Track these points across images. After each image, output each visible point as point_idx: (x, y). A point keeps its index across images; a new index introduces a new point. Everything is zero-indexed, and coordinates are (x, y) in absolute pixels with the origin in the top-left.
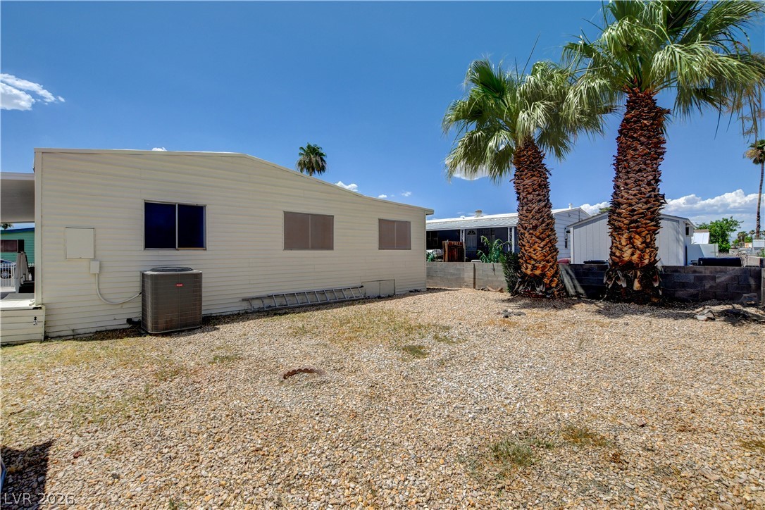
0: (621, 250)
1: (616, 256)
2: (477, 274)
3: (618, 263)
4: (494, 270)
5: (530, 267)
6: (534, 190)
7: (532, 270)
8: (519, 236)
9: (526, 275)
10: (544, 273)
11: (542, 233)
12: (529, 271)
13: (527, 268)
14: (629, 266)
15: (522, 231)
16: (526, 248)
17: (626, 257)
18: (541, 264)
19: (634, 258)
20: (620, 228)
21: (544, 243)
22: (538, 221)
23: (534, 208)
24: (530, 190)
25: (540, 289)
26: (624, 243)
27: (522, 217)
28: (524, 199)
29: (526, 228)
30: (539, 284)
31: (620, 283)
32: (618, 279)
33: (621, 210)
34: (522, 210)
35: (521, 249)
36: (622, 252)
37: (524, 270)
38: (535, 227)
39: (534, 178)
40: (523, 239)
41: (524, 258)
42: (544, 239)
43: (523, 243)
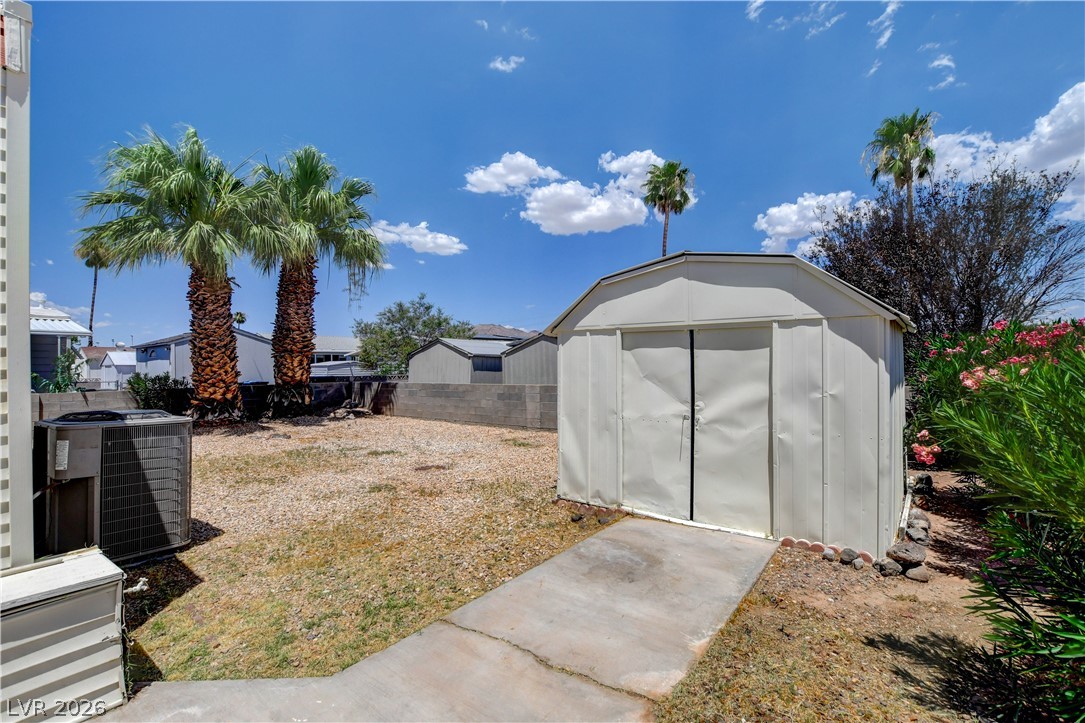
0: (293, 370)
1: (288, 376)
2: (46, 415)
3: (290, 382)
4: (87, 403)
5: (221, 391)
6: (225, 304)
7: (224, 394)
8: (201, 355)
9: (214, 400)
10: (235, 397)
11: (232, 352)
12: (218, 396)
13: (215, 392)
14: (300, 385)
15: (208, 349)
16: (214, 369)
17: (298, 376)
18: (233, 387)
19: (304, 377)
20: (292, 351)
21: (233, 363)
22: (229, 339)
23: (225, 323)
24: (222, 302)
25: (236, 414)
26: (295, 365)
27: (210, 332)
28: (213, 311)
29: (214, 345)
30: (233, 409)
31: (295, 400)
32: (294, 396)
33: (295, 335)
34: (211, 324)
35: (203, 371)
36: (295, 373)
37: (206, 395)
38: (225, 346)
39: (226, 290)
40: (211, 359)
41: (210, 381)
42: (234, 359)
43: (211, 363)
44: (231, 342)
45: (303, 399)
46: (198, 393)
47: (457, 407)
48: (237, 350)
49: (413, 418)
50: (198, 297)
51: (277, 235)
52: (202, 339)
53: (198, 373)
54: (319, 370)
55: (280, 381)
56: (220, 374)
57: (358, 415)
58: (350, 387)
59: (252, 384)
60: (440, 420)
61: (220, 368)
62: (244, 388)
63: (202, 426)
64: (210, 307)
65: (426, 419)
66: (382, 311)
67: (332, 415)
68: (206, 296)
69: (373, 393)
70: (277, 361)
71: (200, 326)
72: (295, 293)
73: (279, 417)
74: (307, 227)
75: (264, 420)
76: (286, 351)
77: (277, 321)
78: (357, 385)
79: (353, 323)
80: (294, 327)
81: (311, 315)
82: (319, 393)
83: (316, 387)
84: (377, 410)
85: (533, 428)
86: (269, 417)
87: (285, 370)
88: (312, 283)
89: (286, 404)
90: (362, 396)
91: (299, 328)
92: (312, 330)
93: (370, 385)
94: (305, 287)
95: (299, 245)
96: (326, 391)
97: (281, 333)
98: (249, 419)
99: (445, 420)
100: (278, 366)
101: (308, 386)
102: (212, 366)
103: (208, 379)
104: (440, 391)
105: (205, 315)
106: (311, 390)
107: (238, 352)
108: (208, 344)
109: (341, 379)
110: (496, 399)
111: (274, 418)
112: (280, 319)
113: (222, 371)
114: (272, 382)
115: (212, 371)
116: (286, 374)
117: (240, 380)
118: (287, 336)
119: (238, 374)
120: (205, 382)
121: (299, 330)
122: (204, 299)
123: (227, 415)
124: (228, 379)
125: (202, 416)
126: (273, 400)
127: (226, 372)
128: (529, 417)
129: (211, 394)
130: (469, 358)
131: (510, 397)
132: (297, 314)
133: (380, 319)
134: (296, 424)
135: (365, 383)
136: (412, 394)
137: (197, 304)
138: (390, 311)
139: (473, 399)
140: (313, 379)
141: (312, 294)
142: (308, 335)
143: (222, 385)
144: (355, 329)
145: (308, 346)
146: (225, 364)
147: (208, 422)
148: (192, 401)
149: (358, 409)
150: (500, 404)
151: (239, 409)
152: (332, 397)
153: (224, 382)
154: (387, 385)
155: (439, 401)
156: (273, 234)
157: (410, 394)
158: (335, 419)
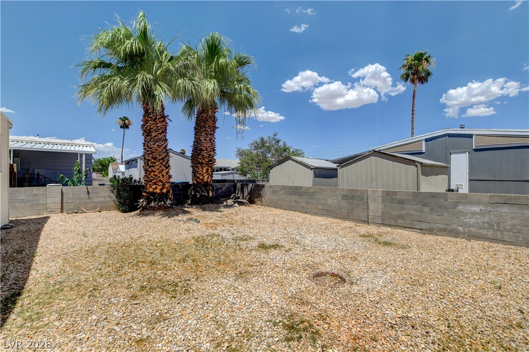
0: (203, 175)
1: (200, 179)
2: (65, 199)
3: (201, 183)
4: (88, 193)
5: (160, 187)
6: (163, 132)
7: (161, 189)
8: (148, 164)
9: (156, 193)
10: (168, 192)
11: (167, 163)
12: (158, 191)
13: (156, 188)
14: (206, 184)
15: (153, 161)
16: (156, 173)
17: (205, 179)
18: (167, 185)
19: (209, 180)
20: (202, 163)
21: (167, 170)
22: (165, 154)
23: (163, 145)
24: (161, 131)
25: (169, 202)
26: (204, 172)
27: (153, 150)
28: (155, 136)
29: (156, 158)
30: (167, 199)
31: (203, 194)
32: (203, 191)
33: (204, 153)
34: (154, 144)
35: (149, 174)
36: (204, 177)
37: (151, 190)
38: (163, 159)
39: (163, 123)
40: (154, 167)
41: (153, 181)
42: (168, 167)
43: (154, 169)
44: (166, 156)
45: (208, 193)
46: (147, 189)
47: (307, 203)
48: (170, 162)
49: (275, 208)
50: (146, 128)
51: (193, 84)
52: (149, 154)
53: (147, 176)
54: (217, 176)
55: (195, 182)
56: (159, 177)
57: (241, 203)
58: (235, 186)
59: (180, 183)
60: (295, 211)
61: (159, 173)
62: (175, 186)
63: (149, 209)
64: (154, 134)
65: (285, 209)
66: (252, 142)
67: (225, 203)
68: (151, 127)
69: (249, 189)
70: (194, 170)
71: (148, 146)
72: (205, 127)
73: (195, 204)
74: (212, 82)
75: (186, 205)
76: (199, 163)
77: (194, 145)
78: (239, 185)
79: (236, 150)
80: (204, 148)
81: (214, 141)
82: (217, 189)
83: (216, 186)
84: (251, 202)
85: (374, 223)
86: (188, 204)
87: (198, 175)
88: (215, 121)
89: (198, 196)
90: (243, 192)
91: (206, 149)
92: (214, 150)
93: (247, 185)
94: (210, 123)
95: (207, 91)
96: (221, 188)
97: (196, 152)
98: (176, 205)
99: (299, 211)
100: (194, 173)
101: (211, 185)
102: (155, 172)
103: (152, 180)
104: (295, 191)
105: (151, 139)
106: (213, 188)
107: (171, 163)
108: (152, 157)
109: (230, 181)
110: (340, 199)
111: (191, 204)
112: (196, 143)
113: (160, 175)
114: (191, 182)
115: (155, 175)
116: (198, 178)
117: (171, 180)
118: (200, 154)
119: (170, 177)
120: (151, 182)
121: (206, 150)
122: (150, 128)
123: (163, 203)
124: (164, 180)
125: (148, 203)
126: (191, 193)
127: (163, 175)
128: (371, 214)
129: (154, 189)
130: (312, 169)
131: (353, 198)
132: (206, 140)
133: (251, 147)
134: (204, 209)
135: (244, 184)
136: (274, 192)
137: (146, 132)
138: (256, 143)
139: (321, 197)
140: (214, 181)
141: (215, 128)
142: (212, 153)
143: (160, 184)
144: (236, 153)
145: (211, 161)
146: (163, 170)
147: (151, 207)
148: (143, 194)
149: (240, 200)
150: (344, 203)
151: (170, 199)
152: (225, 192)
153: (162, 182)
154: (258, 186)
155: (294, 198)
156: (191, 83)
157: (273, 193)
158: (227, 206)
